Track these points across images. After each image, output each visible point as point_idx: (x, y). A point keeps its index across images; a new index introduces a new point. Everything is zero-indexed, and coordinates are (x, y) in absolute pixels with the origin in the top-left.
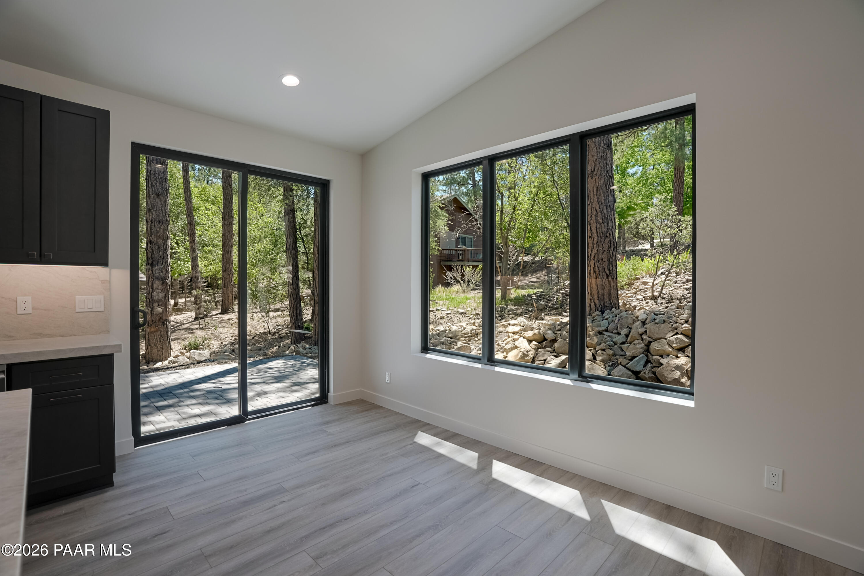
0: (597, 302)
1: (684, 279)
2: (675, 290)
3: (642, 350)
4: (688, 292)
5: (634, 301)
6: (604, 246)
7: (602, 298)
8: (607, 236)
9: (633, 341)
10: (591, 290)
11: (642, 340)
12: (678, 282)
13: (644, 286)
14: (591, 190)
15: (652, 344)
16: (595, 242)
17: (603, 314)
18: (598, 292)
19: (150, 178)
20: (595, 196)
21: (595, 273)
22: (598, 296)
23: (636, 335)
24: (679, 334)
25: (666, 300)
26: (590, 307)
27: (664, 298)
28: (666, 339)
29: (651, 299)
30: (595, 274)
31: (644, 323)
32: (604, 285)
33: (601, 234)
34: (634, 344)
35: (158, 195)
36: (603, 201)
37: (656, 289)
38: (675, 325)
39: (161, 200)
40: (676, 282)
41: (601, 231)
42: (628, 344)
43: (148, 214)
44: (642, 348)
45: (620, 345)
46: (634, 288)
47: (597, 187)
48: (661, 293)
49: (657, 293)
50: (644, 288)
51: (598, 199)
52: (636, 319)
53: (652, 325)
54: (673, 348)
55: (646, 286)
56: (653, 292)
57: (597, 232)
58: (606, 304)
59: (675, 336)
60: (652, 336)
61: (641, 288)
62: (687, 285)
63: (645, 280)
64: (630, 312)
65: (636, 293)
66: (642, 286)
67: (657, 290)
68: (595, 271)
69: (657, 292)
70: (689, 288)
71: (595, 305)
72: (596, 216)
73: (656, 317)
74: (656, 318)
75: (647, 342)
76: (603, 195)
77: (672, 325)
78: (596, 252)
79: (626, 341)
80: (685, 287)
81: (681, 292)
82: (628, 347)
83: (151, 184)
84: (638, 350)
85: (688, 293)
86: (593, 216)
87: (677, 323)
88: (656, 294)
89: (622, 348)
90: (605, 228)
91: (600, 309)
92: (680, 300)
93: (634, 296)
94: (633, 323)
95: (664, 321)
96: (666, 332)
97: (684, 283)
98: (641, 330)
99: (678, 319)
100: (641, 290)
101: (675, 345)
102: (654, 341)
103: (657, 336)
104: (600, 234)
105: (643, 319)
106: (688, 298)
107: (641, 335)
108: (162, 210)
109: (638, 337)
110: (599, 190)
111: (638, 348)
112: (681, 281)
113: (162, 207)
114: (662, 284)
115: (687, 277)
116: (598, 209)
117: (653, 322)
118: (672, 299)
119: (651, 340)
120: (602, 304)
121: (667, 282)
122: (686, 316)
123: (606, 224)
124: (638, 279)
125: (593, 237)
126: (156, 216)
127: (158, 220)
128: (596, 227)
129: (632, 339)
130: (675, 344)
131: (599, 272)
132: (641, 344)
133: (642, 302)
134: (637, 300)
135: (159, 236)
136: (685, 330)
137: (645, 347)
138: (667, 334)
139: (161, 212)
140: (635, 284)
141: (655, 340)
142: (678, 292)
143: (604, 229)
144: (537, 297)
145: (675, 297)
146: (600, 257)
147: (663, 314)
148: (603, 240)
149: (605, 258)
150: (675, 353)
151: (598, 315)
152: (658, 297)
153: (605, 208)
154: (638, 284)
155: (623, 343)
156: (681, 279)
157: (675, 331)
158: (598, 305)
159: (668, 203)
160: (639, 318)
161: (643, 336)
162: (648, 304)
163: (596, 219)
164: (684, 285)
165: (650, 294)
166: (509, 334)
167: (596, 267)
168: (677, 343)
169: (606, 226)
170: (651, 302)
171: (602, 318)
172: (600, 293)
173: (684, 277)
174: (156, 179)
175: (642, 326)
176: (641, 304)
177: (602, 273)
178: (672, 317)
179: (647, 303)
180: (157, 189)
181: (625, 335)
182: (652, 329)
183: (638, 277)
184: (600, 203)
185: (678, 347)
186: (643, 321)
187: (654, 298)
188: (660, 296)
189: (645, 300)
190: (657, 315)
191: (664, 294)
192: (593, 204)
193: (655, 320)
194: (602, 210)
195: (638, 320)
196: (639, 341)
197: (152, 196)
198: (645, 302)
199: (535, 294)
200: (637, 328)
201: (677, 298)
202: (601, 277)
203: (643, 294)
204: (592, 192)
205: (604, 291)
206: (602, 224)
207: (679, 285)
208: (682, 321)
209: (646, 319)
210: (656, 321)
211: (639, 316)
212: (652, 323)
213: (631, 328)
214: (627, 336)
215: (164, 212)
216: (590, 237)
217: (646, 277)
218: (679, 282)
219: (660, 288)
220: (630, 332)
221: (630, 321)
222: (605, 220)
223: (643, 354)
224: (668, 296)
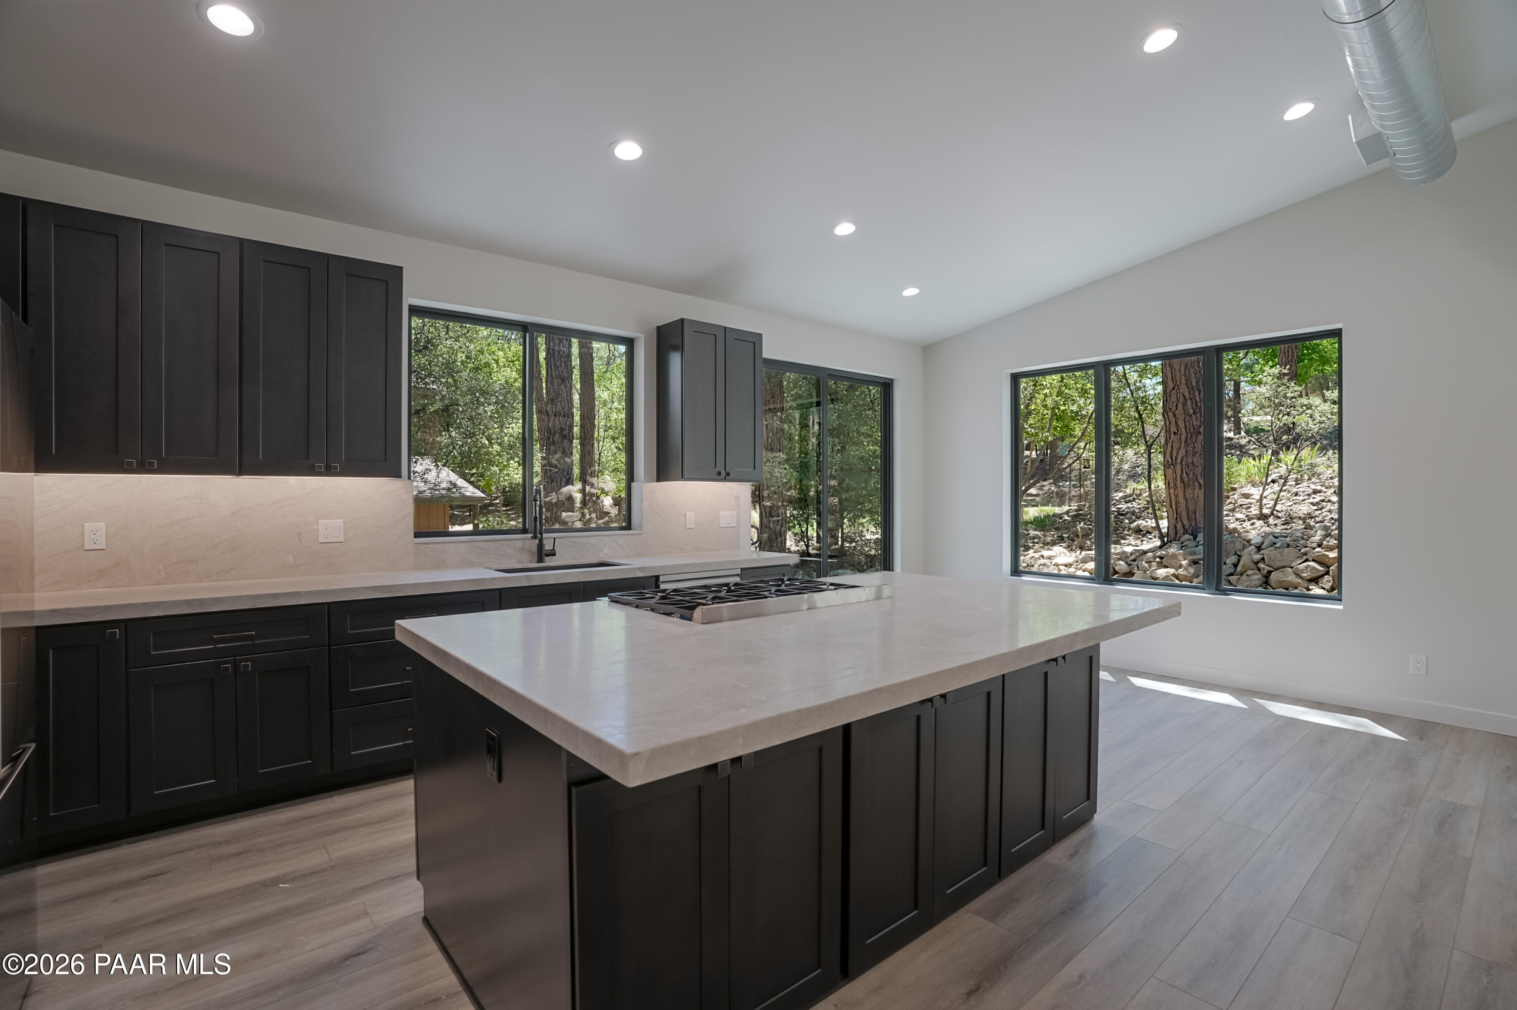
0: (1186, 522)
1: (1309, 489)
2: (1296, 506)
3: (1258, 582)
4: (1316, 508)
5: (1232, 521)
6: (1196, 445)
7: (1193, 517)
8: (1200, 432)
9: (1245, 572)
10: (1176, 505)
11: (1259, 569)
12: (1299, 493)
13: (1246, 500)
14: (1177, 369)
15: (1273, 573)
16: (1183, 440)
17: (1195, 539)
18: (1187, 509)
19: (553, 356)
20: (1183, 377)
21: (1184, 482)
22: (1188, 515)
23: (1249, 564)
24: (1310, 561)
25: (1282, 519)
26: (1176, 529)
27: (1279, 518)
28: (1292, 568)
29: (1259, 519)
30: (1182, 484)
31: (1259, 548)
32: (1196, 498)
33: (1192, 429)
34: (1248, 575)
35: (563, 380)
36: (1194, 383)
37: (1265, 505)
38: (1303, 550)
39: (566, 387)
40: (1296, 494)
41: (1191, 425)
42: (1237, 575)
43: (549, 405)
44: (1259, 579)
45: (1228, 577)
46: (1231, 503)
47: (1186, 365)
48: (1274, 510)
49: (1268, 510)
50: (1245, 503)
51: (1187, 381)
52: (1248, 544)
53: (1272, 551)
54: (1302, 578)
55: (1249, 500)
56: (1261, 508)
57: (1186, 427)
58: (1198, 525)
59: (1305, 564)
60: (1272, 565)
61: (1242, 503)
62: (1314, 498)
63: (1246, 490)
64: (1236, 534)
65: (1234, 511)
66: (1242, 500)
67: (1267, 506)
68: (1182, 480)
69: (1267, 508)
70: (1317, 503)
71: (1184, 526)
72: (1184, 404)
73: (1276, 540)
74: (1276, 542)
75: (1265, 572)
76: (1193, 375)
77: (1300, 550)
78: (1184, 453)
79: (1235, 572)
80: (1311, 500)
81: (1306, 508)
82: (1239, 579)
83: (554, 365)
84: (1254, 583)
85: (1316, 510)
86: (1180, 405)
87: (1306, 547)
88: (1266, 511)
89: (1230, 581)
90: (1197, 421)
91: (1190, 532)
92: (1304, 520)
93: (1231, 514)
94: (1243, 548)
95: (1288, 546)
96: (1292, 559)
97: (1309, 495)
98: (1257, 557)
99: (1308, 542)
100: (1241, 505)
101: (1305, 575)
102: (1275, 571)
103: (1279, 564)
104: (1190, 428)
105: (1257, 543)
106: (1316, 516)
107: (1257, 563)
108: (567, 399)
109: (1253, 566)
110: (1189, 369)
111: (1254, 580)
112: (1303, 492)
113: (567, 395)
114: (1275, 497)
115: (1313, 487)
116: (1187, 394)
117: (1272, 546)
118: (1291, 518)
119: (1271, 569)
120: (1193, 525)
121: (1282, 493)
122: (1319, 538)
123: (1198, 415)
124: (1234, 489)
125: (1179, 433)
126: (561, 408)
127: (563, 414)
128: (1184, 420)
129: (1244, 569)
130: (1304, 573)
131: (1189, 481)
132: (1257, 574)
133: (1245, 523)
134: (1237, 520)
135: (565, 435)
136: (1319, 555)
137: (1264, 578)
138: (1292, 561)
139: (567, 403)
140: (1231, 497)
141: (1276, 569)
142: (1300, 508)
143: (1195, 423)
144: (1073, 517)
145: (1295, 515)
146: (1190, 460)
147: (1286, 537)
148: (1194, 438)
149: (1197, 461)
150: (1306, 585)
151: (1189, 540)
152: (1270, 516)
153: (1197, 393)
154: (1236, 497)
155: (1232, 574)
156: (1304, 490)
157: (1305, 557)
158: (1187, 527)
159: (1285, 381)
160: (1252, 542)
161: (1259, 565)
162: (1254, 526)
163: (1183, 409)
164: (1308, 499)
165: (1257, 512)
166: (1059, 566)
167: (1185, 475)
168: (1308, 572)
169: (1199, 418)
170: (1259, 523)
171: (1195, 544)
172: (1190, 510)
173: (1309, 487)
174: (560, 358)
175: (1256, 552)
176: (1244, 525)
177: (1194, 482)
178: (1299, 541)
179: (1252, 524)
180: (562, 372)
181: (1233, 564)
182: (1272, 555)
183: (1234, 486)
184: (1190, 387)
185: (1309, 577)
186: (1257, 545)
187: (1263, 517)
188: (1272, 514)
189: (1249, 520)
190: (1276, 537)
191: (1278, 511)
192: (1180, 388)
193: (1275, 543)
194: (1192, 396)
195: (1251, 545)
196: (1255, 571)
197: (556, 382)
198: (1250, 523)
199: (1067, 513)
200: (1250, 555)
201: (1300, 518)
202: (1192, 487)
203: (1244, 511)
204: (1178, 371)
205: (1196, 508)
206: (1193, 415)
207: (1301, 498)
208: (1314, 545)
209: (1262, 543)
210: (1278, 545)
211: (1251, 540)
212: (1272, 548)
213: (1240, 556)
214: (1236, 565)
215: (569, 402)
216: (1175, 433)
217: (1246, 487)
218: (1301, 493)
219: (1272, 503)
220: (1239, 561)
221: (1238, 546)
222: (1198, 410)
223: (1261, 586)
224: (1285, 515)
